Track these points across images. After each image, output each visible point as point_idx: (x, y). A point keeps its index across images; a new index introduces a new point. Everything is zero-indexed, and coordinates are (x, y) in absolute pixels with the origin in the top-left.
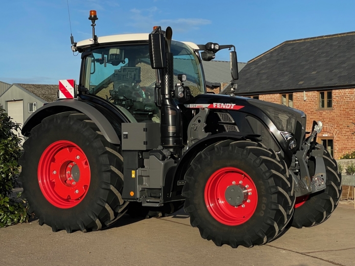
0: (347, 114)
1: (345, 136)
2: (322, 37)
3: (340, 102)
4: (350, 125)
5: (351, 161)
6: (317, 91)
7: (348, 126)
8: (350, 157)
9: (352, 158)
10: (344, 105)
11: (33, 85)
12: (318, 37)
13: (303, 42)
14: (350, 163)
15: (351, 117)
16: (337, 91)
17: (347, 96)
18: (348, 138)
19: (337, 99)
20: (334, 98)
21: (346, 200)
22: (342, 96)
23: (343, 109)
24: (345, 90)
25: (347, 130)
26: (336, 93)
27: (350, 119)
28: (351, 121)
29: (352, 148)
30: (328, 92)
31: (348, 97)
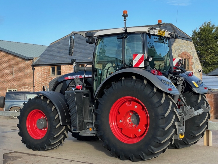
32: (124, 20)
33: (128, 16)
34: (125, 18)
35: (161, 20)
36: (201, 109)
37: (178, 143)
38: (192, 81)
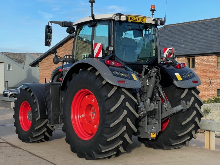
0: (205, 73)
1: (203, 87)
2: (189, 22)
3: (200, 65)
4: (206, 80)
5: (207, 105)
6: (185, 57)
7: (205, 81)
8: (206, 102)
9: (207, 103)
10: (203, 67)
11: (11, 53)
12: (191, 22)
13: (176, 26)
14: (206, 106)
15: (207, 75)
16: (198, 57)
17: (205, 60)
18: (205, 89)
19: (198, 63)
20: (196, 62)
21: (203, 132)
22: (202, 61)
23: (202, 69)
24: (203, 56)
25: (205, 83)
26: (197, 59)
27: (206, 76)
28: (207, 78)
29: (208, 95)
30: (192, 58)
31: (205, 62)
32: (91, 7)
33: (95, 2)
34: (92, 4)
35: (154, 6)
36: (180, 105)
37: (162, 143)
38: (175, 74)
